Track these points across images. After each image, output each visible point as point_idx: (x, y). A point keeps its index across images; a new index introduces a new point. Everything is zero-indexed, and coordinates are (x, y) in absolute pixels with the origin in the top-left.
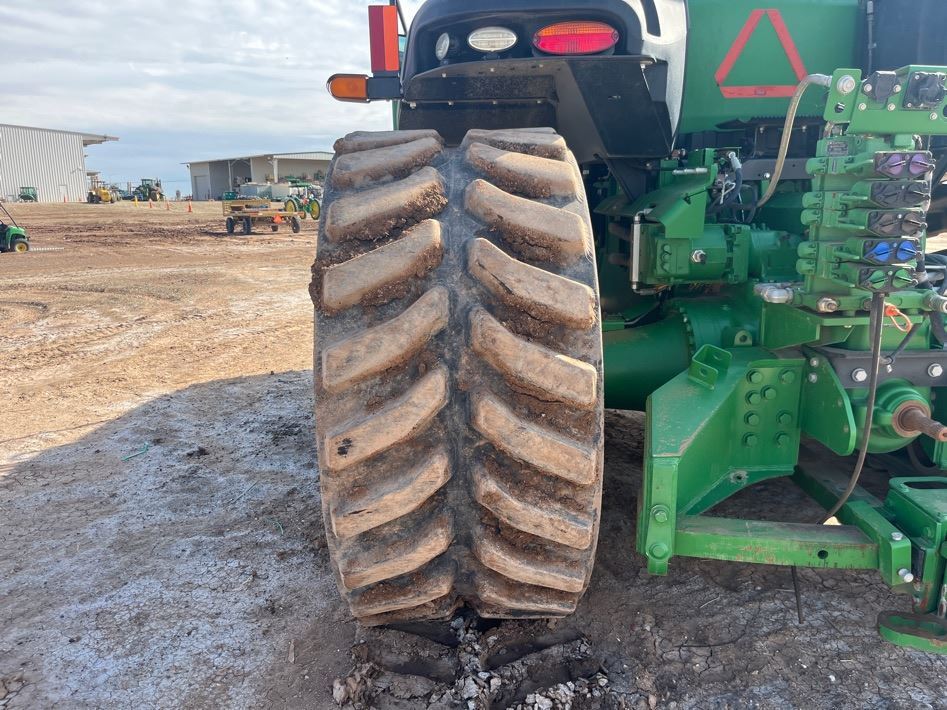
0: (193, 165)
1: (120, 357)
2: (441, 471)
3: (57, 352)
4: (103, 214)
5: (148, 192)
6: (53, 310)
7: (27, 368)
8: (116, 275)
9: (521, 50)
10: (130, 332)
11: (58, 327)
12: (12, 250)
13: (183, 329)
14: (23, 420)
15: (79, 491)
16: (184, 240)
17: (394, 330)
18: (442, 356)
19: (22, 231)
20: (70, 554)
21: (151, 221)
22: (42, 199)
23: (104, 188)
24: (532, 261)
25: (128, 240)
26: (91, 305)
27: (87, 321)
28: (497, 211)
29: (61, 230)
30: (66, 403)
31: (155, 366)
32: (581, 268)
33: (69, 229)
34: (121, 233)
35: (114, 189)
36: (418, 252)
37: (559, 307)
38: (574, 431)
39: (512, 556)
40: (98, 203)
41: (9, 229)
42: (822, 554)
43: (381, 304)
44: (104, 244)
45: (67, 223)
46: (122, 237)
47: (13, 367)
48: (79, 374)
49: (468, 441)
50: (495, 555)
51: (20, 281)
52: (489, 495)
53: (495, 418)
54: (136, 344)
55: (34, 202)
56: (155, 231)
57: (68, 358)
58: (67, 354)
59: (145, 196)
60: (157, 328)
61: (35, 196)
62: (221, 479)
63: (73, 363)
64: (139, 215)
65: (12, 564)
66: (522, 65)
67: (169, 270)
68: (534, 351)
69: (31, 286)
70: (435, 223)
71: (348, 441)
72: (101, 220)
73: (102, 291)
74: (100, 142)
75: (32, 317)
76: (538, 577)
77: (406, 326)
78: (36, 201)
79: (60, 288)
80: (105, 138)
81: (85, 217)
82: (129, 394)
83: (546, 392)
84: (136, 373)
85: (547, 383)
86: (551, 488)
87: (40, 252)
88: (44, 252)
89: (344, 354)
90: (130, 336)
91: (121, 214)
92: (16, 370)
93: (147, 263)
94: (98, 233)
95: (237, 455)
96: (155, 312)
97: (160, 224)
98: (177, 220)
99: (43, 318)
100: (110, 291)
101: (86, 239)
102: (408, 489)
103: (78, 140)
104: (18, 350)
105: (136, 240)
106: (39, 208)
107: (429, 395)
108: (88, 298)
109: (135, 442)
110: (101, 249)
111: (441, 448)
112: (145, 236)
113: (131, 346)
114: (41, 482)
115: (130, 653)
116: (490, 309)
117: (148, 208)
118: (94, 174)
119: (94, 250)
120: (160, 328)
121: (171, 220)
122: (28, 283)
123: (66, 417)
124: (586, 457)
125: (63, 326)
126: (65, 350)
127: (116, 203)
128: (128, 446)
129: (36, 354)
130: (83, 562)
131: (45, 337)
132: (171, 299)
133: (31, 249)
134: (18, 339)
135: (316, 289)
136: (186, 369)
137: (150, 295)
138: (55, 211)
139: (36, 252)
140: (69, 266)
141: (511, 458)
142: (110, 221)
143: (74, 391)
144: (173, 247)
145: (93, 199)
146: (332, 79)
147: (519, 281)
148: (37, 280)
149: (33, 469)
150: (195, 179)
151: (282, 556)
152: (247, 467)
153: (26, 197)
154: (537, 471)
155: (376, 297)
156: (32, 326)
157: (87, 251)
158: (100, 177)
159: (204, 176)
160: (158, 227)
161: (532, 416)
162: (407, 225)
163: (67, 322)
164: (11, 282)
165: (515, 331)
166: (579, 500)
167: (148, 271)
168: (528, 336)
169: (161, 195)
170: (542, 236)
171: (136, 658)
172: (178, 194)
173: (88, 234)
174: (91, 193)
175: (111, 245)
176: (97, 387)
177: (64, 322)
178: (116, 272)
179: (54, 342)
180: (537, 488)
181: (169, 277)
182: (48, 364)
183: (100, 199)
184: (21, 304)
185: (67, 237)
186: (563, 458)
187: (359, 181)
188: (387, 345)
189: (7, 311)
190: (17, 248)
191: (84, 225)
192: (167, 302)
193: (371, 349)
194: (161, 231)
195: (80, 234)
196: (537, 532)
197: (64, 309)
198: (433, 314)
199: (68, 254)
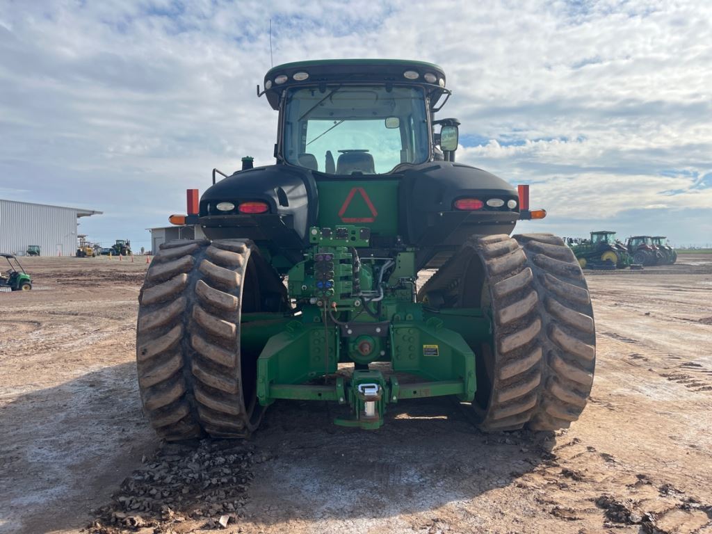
0: (154, 230)
1: (79, 350)
2: (178, 362)
3: (44, 347)
4: (86, 264)
5: (120, 249)
6: (44, 325)
7: (26, 355)
8: (87, 305)
9: (235, 211)
10: (89, 337)
11: (46, 335)
12: (20, 289)
13: (121, 335)
14: (23, 378)
15: (49, 404)
16: (138, 283)
17: (164, 311)
18: (182, 321)
19: (28, 276)
20: (41, 424)
21: (119, 269)
22: (43, 254)
23: (89, 247)
24: (219, 288)
25: (100, 283)
26: (68, 323)
27: (64, 331)
28: (208, 271)
29: (55, 276)
30: (46, 371)
31: (99, 354)
32: (236, 290)
33: (61, 275)
34: (96, 278)
35: (96, 247)
36: (177, 284)
37: (223, 303)
38: (228, 348)
39: (208, 397)
40: (83, 257)
41: (19, 275)
42: (320, 395)
43: (162, 302)
44: (83, 285)
45: (59, 271)
46: (96, 280)
47: (18, 355)
48: (55, 358)
49: (190, 352)
50: (201, 396)
51: (24, 308)
52: (196, 370)
53: (198, 342)
54: (91, 343)
55: (38, 257)
56: (120, 276)
57: (50, 350)
58: (50, 348)
59: (117, 251)
60: (106, 335)
61: (39, 252)
62: (120, 400)
63: (53, 353)
64: (112, 265)
65: (15, 427)
66: (234, 216)
67: (122, 302)
68: (213, 319)
69: (31, 312)
70: (185, 275)
71: (145, 350)
72: (83, 269)
73: (76, 315)
74: (90, 215)
75: (30, 329)
76: (218, 406)
77: (169, 310)
78: (39, 255)
79: (50, 313)
80: (93, 212)
81: (73, 267)
82: (82, 367)
83: (217, 333)
84: (88, 357)
85: (217, 330)
86: (220, 369)
87: (39, 291)
88: (42, 291)
89: (146, 319)
90: (88, 339)
91: (98, 265)
92: (20, 356)
93: (109, 298)
94: (80, 278)
95: (132, 391)
96: (107, 327)
97: (125, 272)
98: (137, 268)
99: (37, 330)
100: (82, 314)
101: (71, 282)
102: (167, 368)
103: (74, 214)
104: (21, 346)
105: (105, 283)
106: (41, 260)
107: (175, 334)
108: (67, 319)
109: (80, 386)
110: (80, 289)
111: (179, 353)
112: (112, 280)
113: (88, 344)
114: (31, 401)
115: (64, 450)
116: (201, 305)
117: (119, 260)
118: (82, 237)
119: (75, 289)
120: (108, 335)
121: (133, 269)
122: (29, 310)
123: (46, 377)
124: (230, 356)
125: (50, 334)
126: (49, 346)
127: (97, 257)
128: (76, 388)
129: (32, 348)
130: (47, 427)
131: (38, 339)
132: (119, 319)
133: (33, 288)
134: (21, 341)
135: (140, 298)
136: (117, 355)
137: (107, 317)
138: (52, 262)
139: (35, 291)
140: (57, 300)
141: (204, 358)
142: (90, 269)
143: (52, 365)
144: (130, 287)
145: (80, 254)
146: (171, 217)
147: (210, 295)
148: (36, 308)
149: (28, 397)
150: (154, 240)
151: (138, 424)
152: (134, 395)
153: (32, 253)
154: (215, 363)
155: (161, 300)
156: (30, 334)
157: (71, 290)
158: (87, 239)
159: (161, 238)
160: (122, 274)
161: (213, 342)
162: (174, 276)
163: (52, 332)
164: (18, 309)
165: (207, 312)
166: (232, 374)
167: (109, 302)
168: (212, 314)
169: (129, 251)
170: (223, 279)
171: (66, 452)
172: (142, 250)
173: (72, 279)
174: (79, 250)
175: (87, 286)
176: (65, 364)
177: (49, 332)
178: (87, 304)
179: (43, 342)
180: (215, 369)
181: (121, 306)
182: (38, 353)
183: (85, 254)
184: (24, 322)
185: (58, 281)
186: (222, 357)
187: (164, 259)
188: (161, 316)
189: (16, 326)
190: (23, 288)
191: (72, 272)
192: (116, 321)
193: (156, 317)
194: (124, 276)
195: (67, 279)
196: (215, 386)
197: (51, 325)
198: (179, 306)
199: (58, 292)
